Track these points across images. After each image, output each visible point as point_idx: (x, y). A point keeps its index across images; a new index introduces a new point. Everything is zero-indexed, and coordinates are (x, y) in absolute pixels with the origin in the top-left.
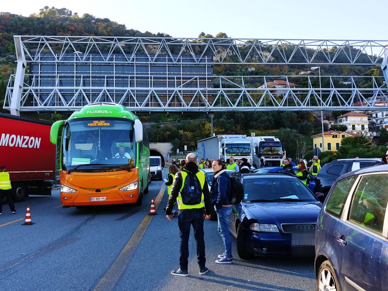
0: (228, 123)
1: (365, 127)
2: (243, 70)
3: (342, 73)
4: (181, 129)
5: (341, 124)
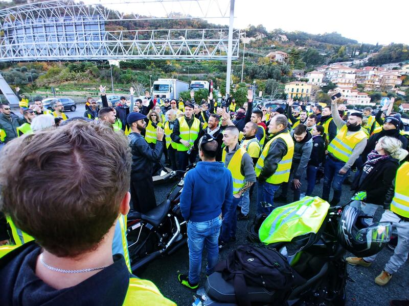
1: (320, 80)
5: (307, 78)
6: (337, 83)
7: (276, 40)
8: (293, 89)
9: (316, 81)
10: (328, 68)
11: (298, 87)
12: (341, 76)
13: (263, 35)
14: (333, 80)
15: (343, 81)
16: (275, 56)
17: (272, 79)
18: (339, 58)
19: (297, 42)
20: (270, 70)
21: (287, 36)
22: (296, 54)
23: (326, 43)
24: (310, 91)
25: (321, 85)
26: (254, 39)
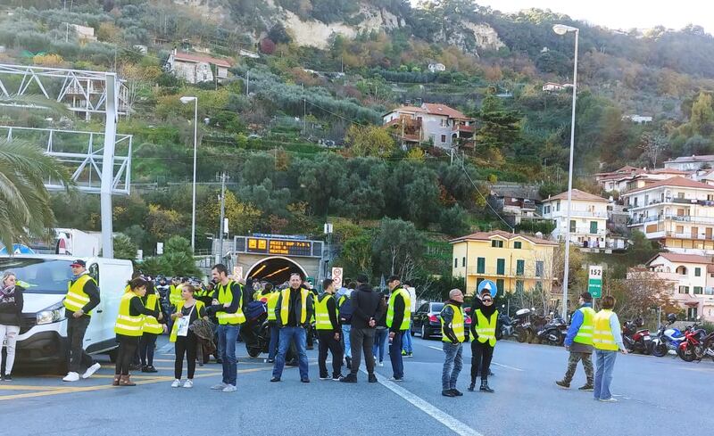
0: (273, 197)
1: (598, 227)
2: (416, 68)
3: (666, 92)
4: (155, 204)
5: (547, 216)
6: (663, 240)
7: (452, 41)
8: (481, 262)
9: (584, 228)
10: (635, 180)
11: (499, 253)
12: (674, 212)
13: (388, 15)
14: (652, 229)
15: (687, 233)
16: (419, 123)
17: (399, 221)
18: (697, 138)
19: (544, 59)
20: (394, 180)
21: (496, 29)
22: (501, 122)
23: (665, 70)
24: (548, 269)
25: (602, 245)
26: (347, 32)
